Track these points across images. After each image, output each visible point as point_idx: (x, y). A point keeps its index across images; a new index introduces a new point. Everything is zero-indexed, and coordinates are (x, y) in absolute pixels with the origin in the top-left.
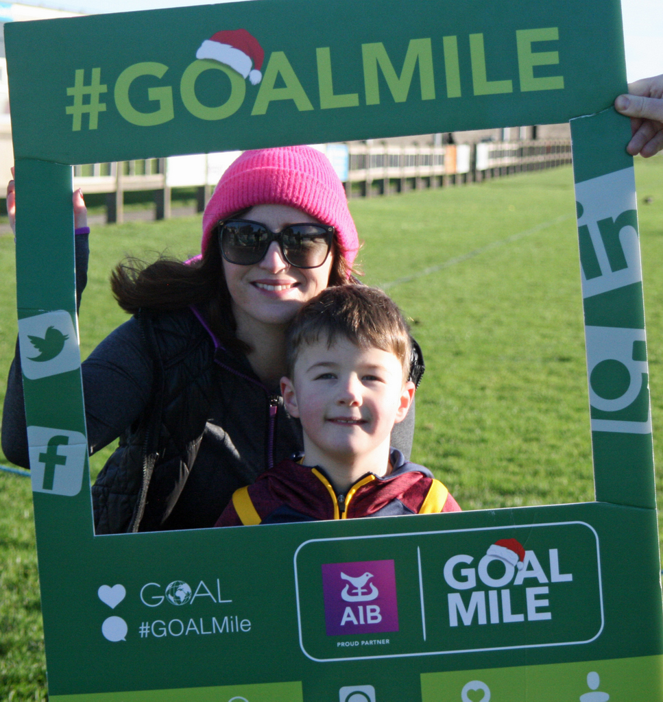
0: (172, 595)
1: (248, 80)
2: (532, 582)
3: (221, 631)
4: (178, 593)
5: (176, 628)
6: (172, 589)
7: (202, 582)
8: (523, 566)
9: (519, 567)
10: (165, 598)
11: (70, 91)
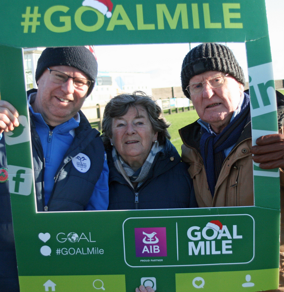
0: (70, 238)
1: (105, 16)
2: (225, 238)
3: (91, 253)
4: (73, 237)
5: (72, 251)
6: (70, 236)
7: (83, 233)
8: (221, 231)
10: (67, 239)
11: (23, 16)
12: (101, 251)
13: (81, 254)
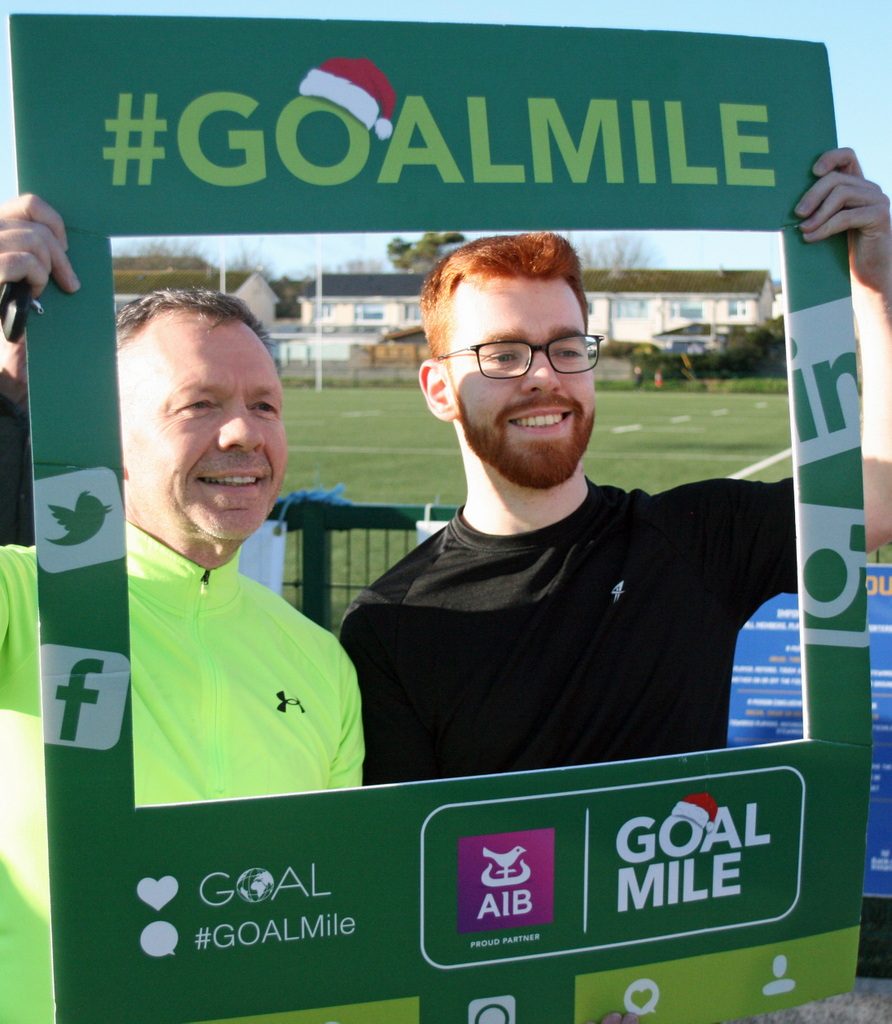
0: (246, 888)
1: (372, 132)
2: (722, 848)
3: (313, 935)
4: (254, 886)
5: (249, 934)
6: (246, 880)
7: (290, 869)
10: (236, 893)
11: (110, 125)
12: (345, 923)
13: (280, 939)
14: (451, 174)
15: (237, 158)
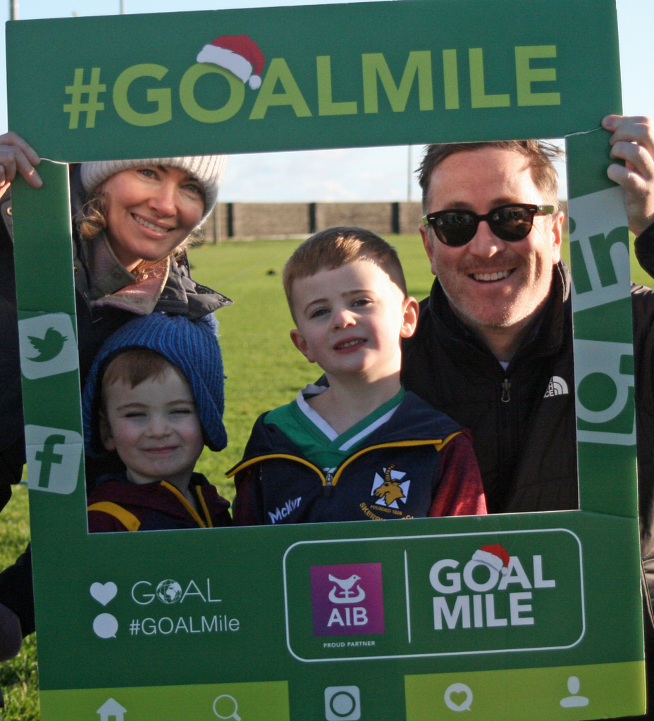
0: (163, 594)
1: (247, 85)
2: (516, 588)
3: (210, 630)
4: (169, 592)
5: (166, 626)
6: (163, 588)
7: (192, 581)
8: (507, 571)
9: (504, 572)
10: (156, 597)
11: (68, 90)
12: (232, 623)
13: (187, 631)
14: (302, 110)
15: (153, 107)
